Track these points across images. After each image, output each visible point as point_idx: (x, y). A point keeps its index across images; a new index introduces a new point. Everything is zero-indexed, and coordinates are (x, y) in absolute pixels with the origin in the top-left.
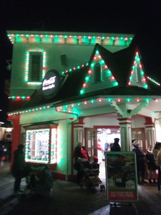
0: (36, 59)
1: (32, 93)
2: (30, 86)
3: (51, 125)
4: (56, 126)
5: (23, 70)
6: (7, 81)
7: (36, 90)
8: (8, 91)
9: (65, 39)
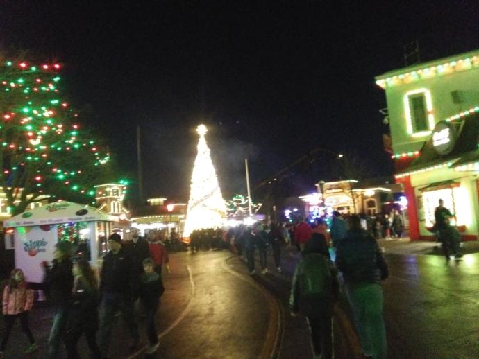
0: (418, 102)
1: (421, 147)
2: (416, 139)
3: (452, 185)
4: (458, 184)
5: (403, 121)
6: (385, 137)
7: (425, 143)
8: (390, 149)
9: (454, 67)
